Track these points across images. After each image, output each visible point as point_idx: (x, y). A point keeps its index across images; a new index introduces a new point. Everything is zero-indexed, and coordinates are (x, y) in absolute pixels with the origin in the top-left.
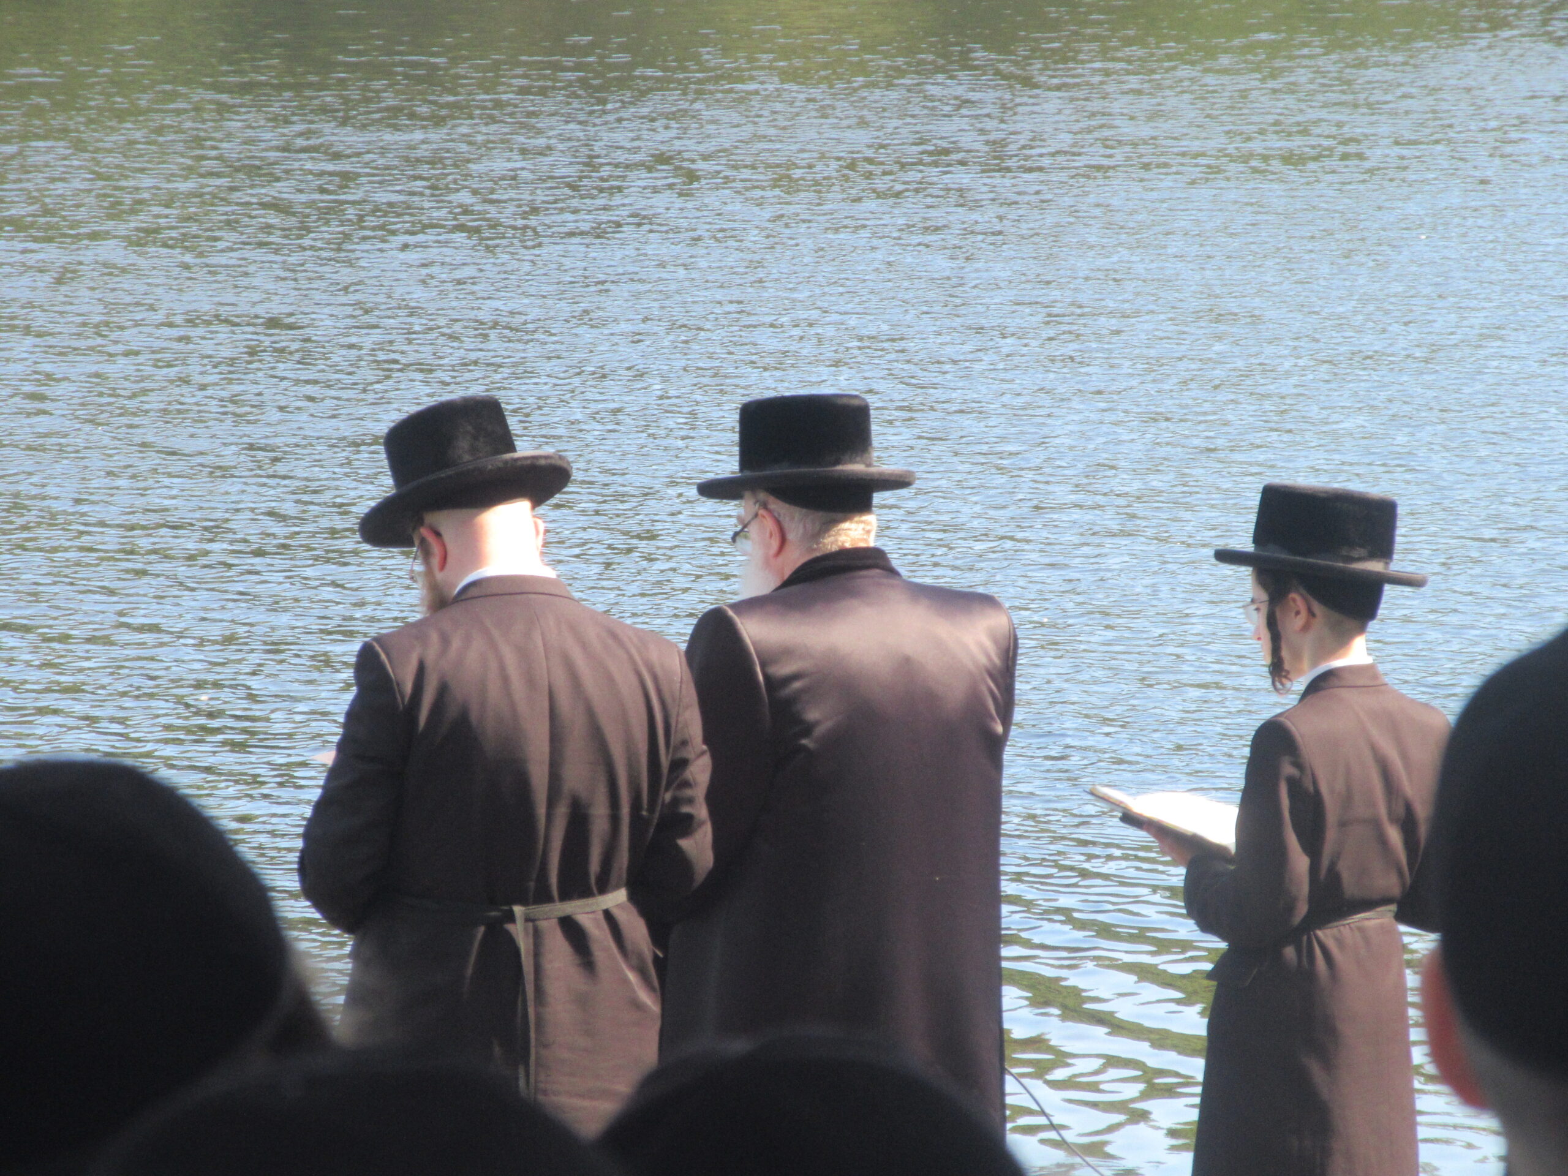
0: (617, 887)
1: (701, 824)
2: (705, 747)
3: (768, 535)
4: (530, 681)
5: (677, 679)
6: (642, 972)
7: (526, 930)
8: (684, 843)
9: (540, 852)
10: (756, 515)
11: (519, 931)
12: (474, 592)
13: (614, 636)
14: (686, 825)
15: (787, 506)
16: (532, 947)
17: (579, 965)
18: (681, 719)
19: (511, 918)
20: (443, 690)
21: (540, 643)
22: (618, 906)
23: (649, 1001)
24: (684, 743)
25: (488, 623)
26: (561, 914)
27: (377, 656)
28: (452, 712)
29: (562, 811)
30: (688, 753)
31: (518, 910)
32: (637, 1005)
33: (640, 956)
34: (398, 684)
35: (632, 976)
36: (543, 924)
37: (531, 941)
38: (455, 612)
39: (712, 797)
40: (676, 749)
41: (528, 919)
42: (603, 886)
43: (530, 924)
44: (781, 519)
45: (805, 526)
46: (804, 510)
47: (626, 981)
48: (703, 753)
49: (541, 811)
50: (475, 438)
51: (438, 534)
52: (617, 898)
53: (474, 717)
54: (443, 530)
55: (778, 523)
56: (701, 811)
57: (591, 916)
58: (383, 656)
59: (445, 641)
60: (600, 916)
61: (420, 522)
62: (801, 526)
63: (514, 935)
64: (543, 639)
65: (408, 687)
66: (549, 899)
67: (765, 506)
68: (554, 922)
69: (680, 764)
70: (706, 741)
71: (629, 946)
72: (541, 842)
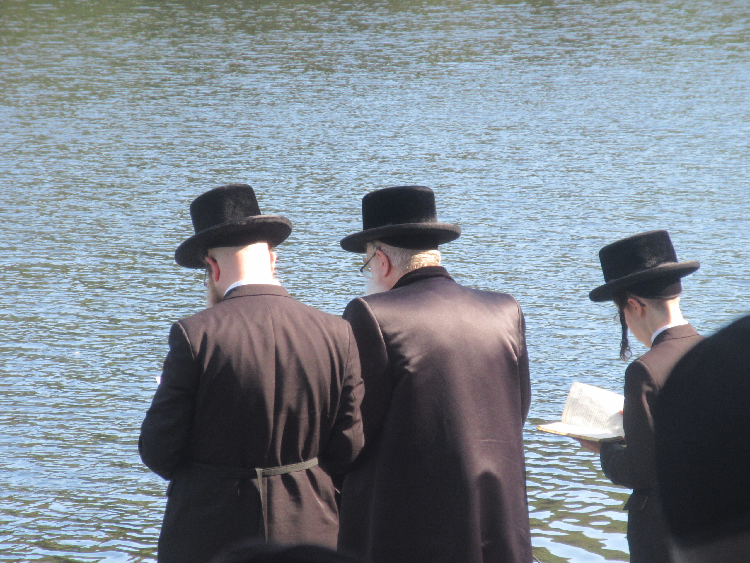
0: (313, 457)
1: (356, 422)
2: (362, 380)
3: (381, 264)
4: (266, 345)
5: (347, 342)
6: (328, 502)
7: (263, 483)
8: (347, 433)
9: (271, 439)
10: (375, 255)
11: (259, 483)
12: (234, 294)
13: (312, 318)
14: (349, 422)
15: (392, 247)
16: (266, 491)
17: (293, 500)
18: (349, 364)
19: (255, 475)
20: (217, 349)
21: (271, 322)
22: (313, 467)
23: (333, 518)
24: (350, 377)
25: (242, 311)
26: (282, 473)
27: (181, 331)
28: (222, 363)
29: (283, 416)
30: (352, 383)
31: (258, 470)
32: (325, 521)
33: (327, 493)
34: (192, 347)
35: (322, 505)
36: (273, 478)
37: (266, 488)
38: (224, 305)
39: (364, 407)
40: (346, 380)
41: (264, 475)
42: (306, 457)
43: (266, 479)
44: (389, 255)
45: (402, 258)
46: (401, 249)
47: (318, 508)
48: (361, 383)
49: (271, 416)
50: (235, 207)
51: (215, 261)
52: (313, 463)
53: (234, 364)
54: (218, 259)
55: (387, 257)
56: (358, 415)
57: (300, 473)
58: (184, 331)
59: (218, 322)
60: (304, 473)
61: (206, 254)
62: (400, 257)
63: (257, 486)
64: (273, 321)
65: (198, 349)
66: (276, 464)
67: (379, 249)
68: (279, 476)
69: (348, 389)
70: (362, 376)
71: (321, 489)
72: (271, 433)
